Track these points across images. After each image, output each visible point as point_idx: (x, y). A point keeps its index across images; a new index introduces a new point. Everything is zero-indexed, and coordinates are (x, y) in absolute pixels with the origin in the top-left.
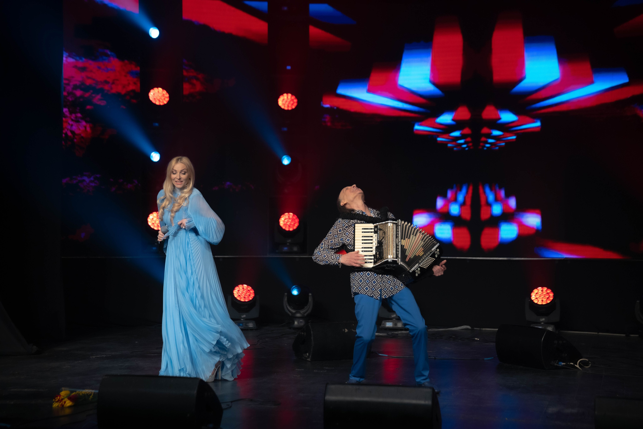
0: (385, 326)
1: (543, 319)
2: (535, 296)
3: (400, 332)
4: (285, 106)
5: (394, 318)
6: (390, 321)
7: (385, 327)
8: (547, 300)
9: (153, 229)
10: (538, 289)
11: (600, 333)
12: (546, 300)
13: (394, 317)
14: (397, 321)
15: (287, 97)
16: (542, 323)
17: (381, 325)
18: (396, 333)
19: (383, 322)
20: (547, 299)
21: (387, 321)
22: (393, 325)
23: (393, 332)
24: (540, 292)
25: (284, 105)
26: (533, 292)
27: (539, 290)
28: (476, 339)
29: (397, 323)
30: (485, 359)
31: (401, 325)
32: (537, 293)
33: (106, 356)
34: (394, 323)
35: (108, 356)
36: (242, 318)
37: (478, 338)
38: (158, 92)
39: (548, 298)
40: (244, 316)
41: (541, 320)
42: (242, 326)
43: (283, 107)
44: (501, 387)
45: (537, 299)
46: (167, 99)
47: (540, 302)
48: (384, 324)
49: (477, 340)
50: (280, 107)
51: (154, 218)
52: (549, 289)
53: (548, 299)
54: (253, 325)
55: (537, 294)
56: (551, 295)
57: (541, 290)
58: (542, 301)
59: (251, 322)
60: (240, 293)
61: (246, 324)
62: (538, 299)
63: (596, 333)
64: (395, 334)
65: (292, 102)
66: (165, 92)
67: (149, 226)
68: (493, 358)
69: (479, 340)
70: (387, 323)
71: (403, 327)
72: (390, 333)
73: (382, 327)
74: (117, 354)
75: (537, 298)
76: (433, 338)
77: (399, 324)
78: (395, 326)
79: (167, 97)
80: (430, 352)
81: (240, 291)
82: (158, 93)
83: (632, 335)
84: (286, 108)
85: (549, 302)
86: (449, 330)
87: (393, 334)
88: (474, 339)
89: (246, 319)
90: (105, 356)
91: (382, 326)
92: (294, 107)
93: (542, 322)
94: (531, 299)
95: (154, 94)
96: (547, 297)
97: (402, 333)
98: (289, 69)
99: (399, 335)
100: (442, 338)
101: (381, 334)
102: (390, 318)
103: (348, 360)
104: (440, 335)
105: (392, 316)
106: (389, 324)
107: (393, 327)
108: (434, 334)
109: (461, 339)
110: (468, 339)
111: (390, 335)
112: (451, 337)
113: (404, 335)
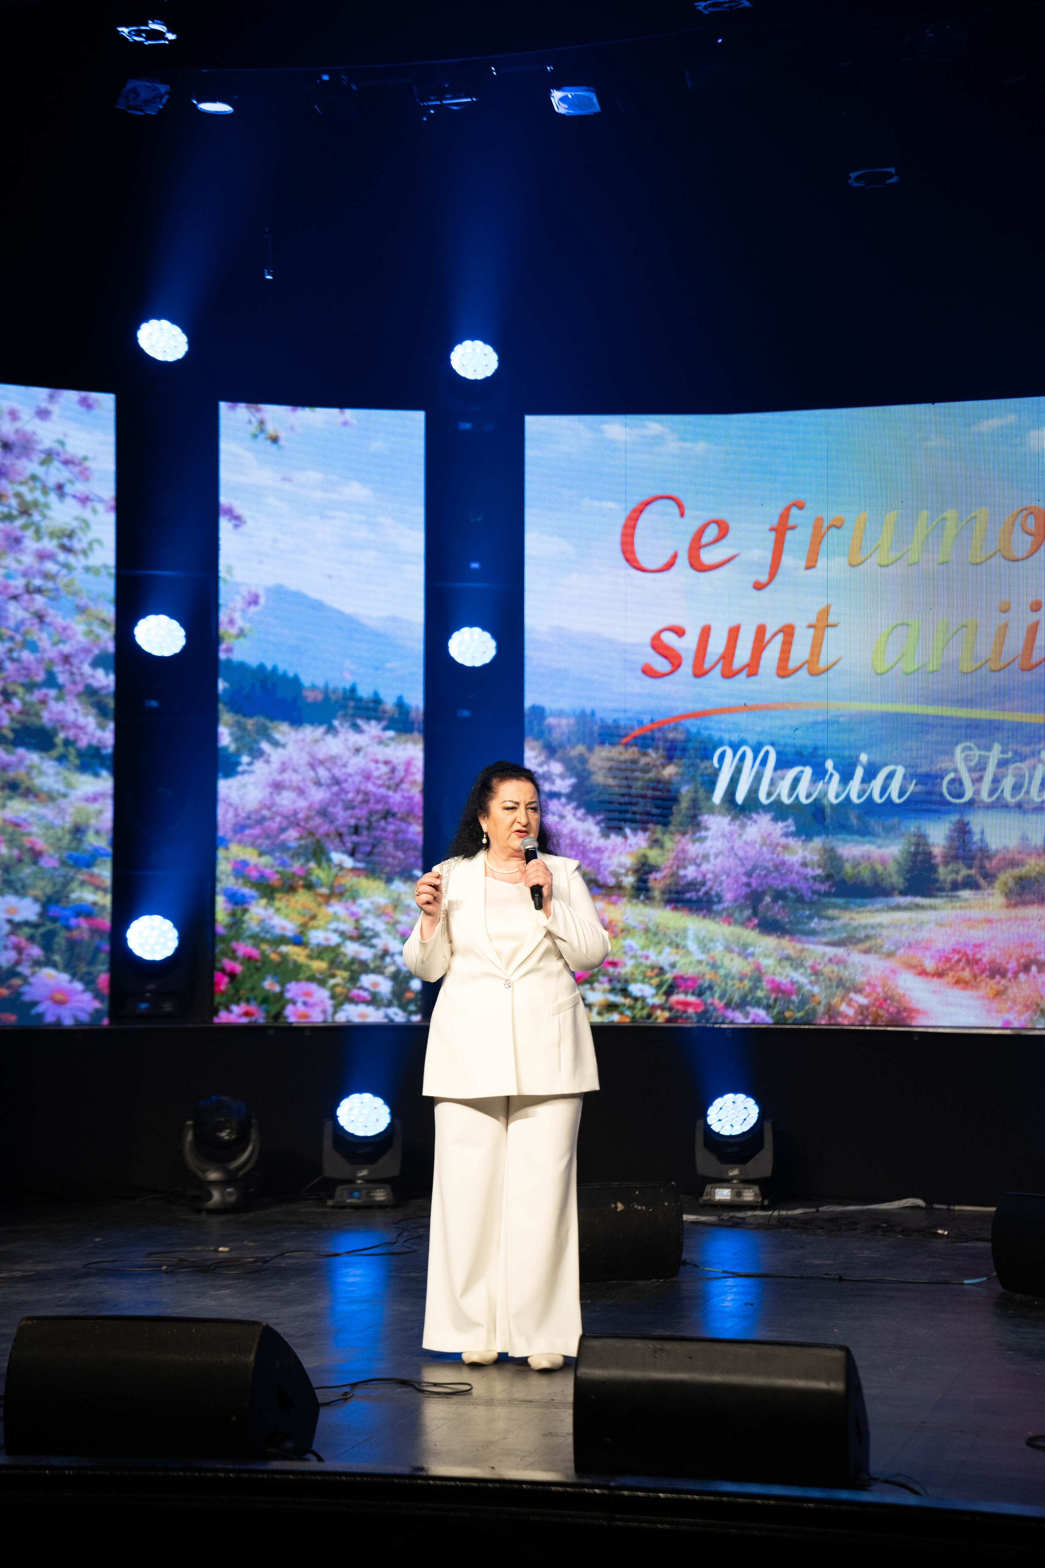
0: (712, 1198)
3: (749, 1213)
4: (464, 659)
5: (734, 1178)
6: (724, 1185)
7: (714, 1201)
9: (141, 958)
13: (736, 1175)
14: (741, 1186)
15: (472, 636)
17: (701, 1195)
18: (741, 1215)
19: (708, 1188)
21: (719, 1185)
22: (732, 1195)
23: (732, 1214)
25: (462, 655)
28: (940, 1232)
29: (742, 1190)
30: (966, 1282)
31: (751, 1197)
33: (22, 1274)
34: (735, 1190)
35: (29, 1274)
36: (361, 1178)
37: (945, 1230)
38: (160, 624)
40: (364, 1173)
42: (359, 1198)
43: (460, 660)
44: (1011, 1353)
46: (182, 642)
48: (710, 1194)
49: (943, 1234)
50: (453, 660)
51: (143, 931)
54: (384, 1196)
59: (381, 1188)
60: (353, 1115)
61: (368, 1193)
64: (737, 1218)
65: (482, 648)
66: (176, 625)
67: (131, 951)
68: (985, 1279)
69: (948, 1233)
70: (717, 1190)
71: (758, 1202)
72: (726, 1216)
73: (706, 1200)
74: (51, 1268)
76: (834, 1228)
77: (748, 1194)
78: (736, 1199)
79: (180, 638)
80: (827, 1262)
81: (353, 1108)
82: (158, 627)
84: (468, 664)
86: (869, 1209)
87: (732, 1217)
88: (935, 1231)
89: (368, 1180)
90: (19, 1274)
91: (705, 1198)
92: (486, 660)
95: (147, 631)
97: (755, 1215)
98: (475, 570)
99: (747, 1221)
100: (855, 1229)
101: (703, 1219)
102: (725, 1177)
103: (625, 1282)
104: (850, 1222)
105: (731, 1174)
106: (723, 1194)
107: (731, 1201)
108: (835, 1219)
109: (902, 1232)
110: (919, 1231)
111: (726, 1220)
112: (878, 1227)
113: (761, 1221)
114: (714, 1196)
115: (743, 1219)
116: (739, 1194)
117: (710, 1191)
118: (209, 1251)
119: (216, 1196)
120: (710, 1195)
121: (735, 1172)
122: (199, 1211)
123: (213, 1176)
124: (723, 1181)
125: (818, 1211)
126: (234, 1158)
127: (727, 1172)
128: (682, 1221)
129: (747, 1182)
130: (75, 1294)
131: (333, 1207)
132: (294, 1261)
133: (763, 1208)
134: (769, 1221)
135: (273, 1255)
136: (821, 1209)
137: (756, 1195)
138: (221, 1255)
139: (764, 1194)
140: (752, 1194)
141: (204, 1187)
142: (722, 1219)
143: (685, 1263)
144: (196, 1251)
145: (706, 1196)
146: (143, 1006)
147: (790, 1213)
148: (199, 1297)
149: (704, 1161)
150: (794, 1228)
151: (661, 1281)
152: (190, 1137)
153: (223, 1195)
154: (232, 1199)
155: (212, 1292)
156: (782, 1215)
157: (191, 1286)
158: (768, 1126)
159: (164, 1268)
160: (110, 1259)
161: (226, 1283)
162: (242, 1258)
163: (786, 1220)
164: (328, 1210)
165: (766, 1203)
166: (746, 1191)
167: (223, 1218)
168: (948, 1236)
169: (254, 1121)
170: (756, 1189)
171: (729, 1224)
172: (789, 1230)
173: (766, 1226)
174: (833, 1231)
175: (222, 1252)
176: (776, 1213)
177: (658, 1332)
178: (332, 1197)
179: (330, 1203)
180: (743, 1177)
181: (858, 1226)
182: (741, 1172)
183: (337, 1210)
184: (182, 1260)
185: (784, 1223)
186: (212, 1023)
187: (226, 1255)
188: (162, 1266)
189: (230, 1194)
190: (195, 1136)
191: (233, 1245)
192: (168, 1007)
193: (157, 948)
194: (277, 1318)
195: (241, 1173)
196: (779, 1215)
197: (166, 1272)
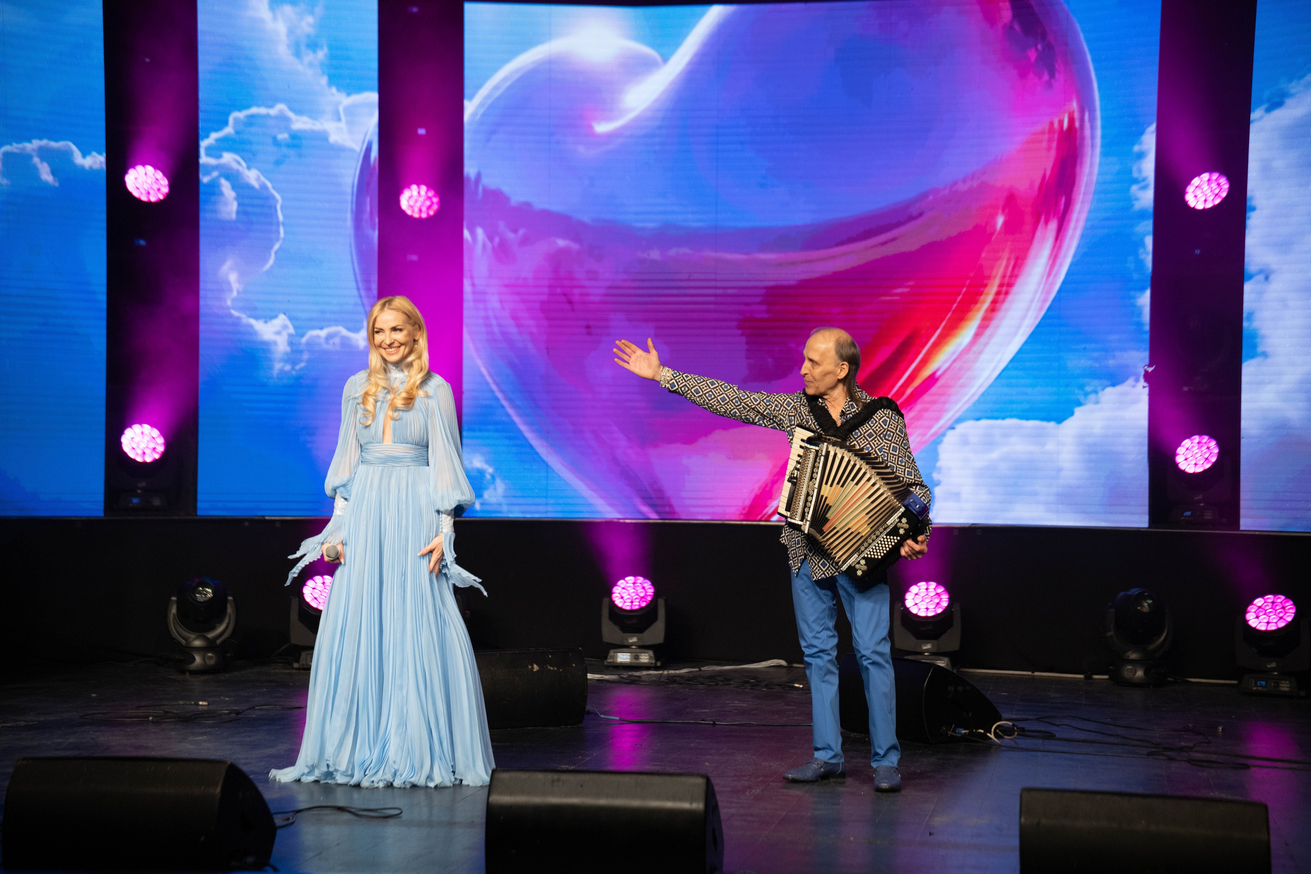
0: (615, 661)
1: (929, 646)
2: (913, 599)
3: (645, 673)
4: (413, 211)
5: (633, 644)
6: (625, 650)
7: (616, 663)
8: (936, 608)
9: (134, 460)
10: (918, 586)
11: (1036, 674)
12: (934, 608)
13: (634, 642)
14: (638, 650)
15: (419, 193)
16: (926, 654)
17: (606, 658)
18: (637, 674)
19: (611, 653)
20: (936, 604)
21: (620, 650)
22: (630, 659)
23: (630, 673)
24: (924, 592)
25: (411, 208)
26: (910, 592)
27: (921, 588)
28: (797, 685)
29: (639, 654)
31: (646, 659)
32: (916, 594)
33: (25, 723)
34: (634, 654)
35: (30, 723)
37: (801, 685)
38: (146, 174)
39: (938, 604)
41: (925, 648)
43: (409, 212)
45: (916, 606)
46: (165, 190)
47: (923, 611)
48: (613, 657)
49: (798, 688)
50: (404, 212)
51: (135, 438)
52: (940, 587)
53: (939, 606)
55: (917, 596)
56: (945, 597)
57: (925, 587)
58: (926, 610)
60: (317, 593)
62: (918, 606)
63: (1030, 673)
64: (635, 676)
65: (428, 203)
66: (159, 175)
67: (125, 454)
69: (803, 687)
70: (619, 654)
71: (652, 664)
72: (625, 675)
73: (610, 662)
74: (51, 719)
75: (916, 604)
76: (712, 684)
77: (644, 657)
78: (634, 661)
79: (164, 186)
80: (705, 710)
81: (316, 588)
82: (144, 176)
83: (1096, 677)
84: (416, 215)
85: (939, 611)
86: (741, 669)
87: (630, 676)
88: (792, 685)
90: (23, 724)
91: (608, 660)
92: (431, 213)
93: (927, 651)
94: (904, 605)
95: (136, 179)
96: (937, 601)
97: (648, 674)
98: (422, 136)
99: (643, 678)
100: (730, 684)
101: (606, 677)
102: (626, 643)
103: (539, 728)
104: (726, 678)
105: (631, 641)
106: (623, 658)
107: (631, 663)
108: (713, 677)
109: (766, 686)
110: (780, 685)
111: (625, 679)
112: (747, 682)
113: (654, 679)
114: (617, 659)
115: (639, 677)
116: (637, 657)
117: (614, 656)
118: (192, 705)
119: (198, 659)
120: (613, 659)
121: (634, 640)
122: (183, 672)
123: (197, 643)
124: (624, 647)
125: (700, 670)
126: (213, 628)
127: (627, 640)
128: (587, 679)
129: (644, 647)
130: (72, 740)
131: (298, 669)
132: (263, 712)
133: (656, 668)
134: (660, 678)
135: (245, 708)
136: (703, 669)
137: (650, 658)
138: (200, 707)
139: (657, 657)
140: (647, 657)
141: (187, 652)
142: (622, 678)
143: (589, 713)
144: (180, 704)
145: (610, 659)
146: (135, 501)
147: (677, 672)
148: (181, 742)
149: (610, 632)
150: (680, 684)
151: (569, 727)
152: (174, 610)
153: (204, 659)
154: (212, 662)
155: (191, 738)
156: (672, 673)
157: (173, 733)
158: (661, 602)
159: (151, 718)
160: (104, 711)
161: (203, 730)
162: (219, 710)
163: (674, 678)
164: (294, 671)
165: (659, 664)
166: (643, 654)
167: (206, 677)
168: (802, 689)
169: (230, 598)
170: (651, 653)
171: (627, 681)
172: (676, 686)
173: (658, 683)
174: (712, 685)
175: (202, 705)
176: (666, 672)
177: (564, 767)
178: (298, 661)
179: (296, 665)
180: (640, 644)
181: (732, 682)
182: (639, 639)
183: (302, 671)
184: (166, 712)
185: (672, 680)
186: (197, 515)
187: (206, 708)
188: (148, 717)
189: (211, 658)
190: (178, 609)
191: (211, 699)
192: (157, 502)
193: (147, 451)
194: (247, 759)
195: (219, 642)
196: (669, 674)
197: (152, 722)
